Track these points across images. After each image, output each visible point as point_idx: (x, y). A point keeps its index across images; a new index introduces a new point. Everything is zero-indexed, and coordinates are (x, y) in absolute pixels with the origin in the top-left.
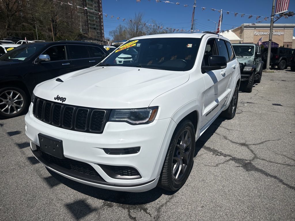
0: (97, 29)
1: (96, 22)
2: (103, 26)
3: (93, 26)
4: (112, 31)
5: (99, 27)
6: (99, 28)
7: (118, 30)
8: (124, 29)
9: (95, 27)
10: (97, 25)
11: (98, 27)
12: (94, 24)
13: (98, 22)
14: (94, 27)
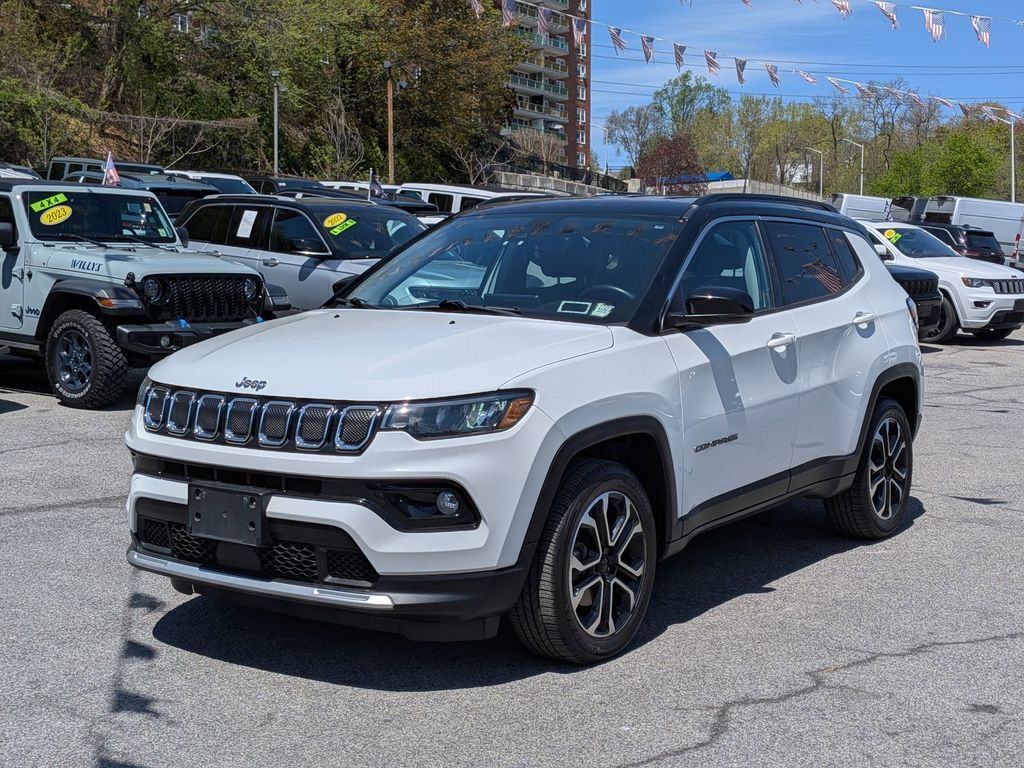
0: (553, 104)
1: (551, 59)
2: (587, 83)
3: (531, 85)
4: (625, 115)
5: (563, 92)
6: (566, 97)
7: (667, 108)
8: (702, 103)
9: (541, 90)
10: (552, 82)
11: (556, 91)
12: (535, 76)
13: (559, 61)
14: (535, 91)
